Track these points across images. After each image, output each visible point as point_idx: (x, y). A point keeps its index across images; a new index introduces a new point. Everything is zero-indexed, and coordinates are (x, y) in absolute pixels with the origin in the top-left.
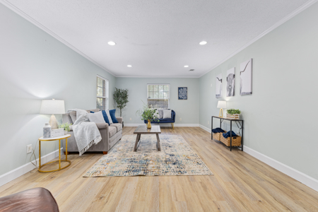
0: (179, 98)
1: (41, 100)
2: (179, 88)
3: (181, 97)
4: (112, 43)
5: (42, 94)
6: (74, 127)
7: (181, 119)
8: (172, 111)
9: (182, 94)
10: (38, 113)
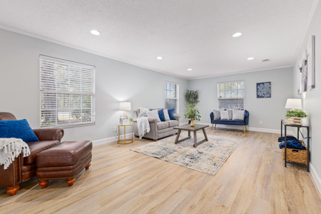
0: (258, 96)
1: (119, 102)
2: (258, 84)
3: (260, 94)
4: (160, 58)
5: (121, 99)
6: (137, 120)
7: (261, 122)
8: (246, 111)
9: (263, 90)
10: (118, 110)
